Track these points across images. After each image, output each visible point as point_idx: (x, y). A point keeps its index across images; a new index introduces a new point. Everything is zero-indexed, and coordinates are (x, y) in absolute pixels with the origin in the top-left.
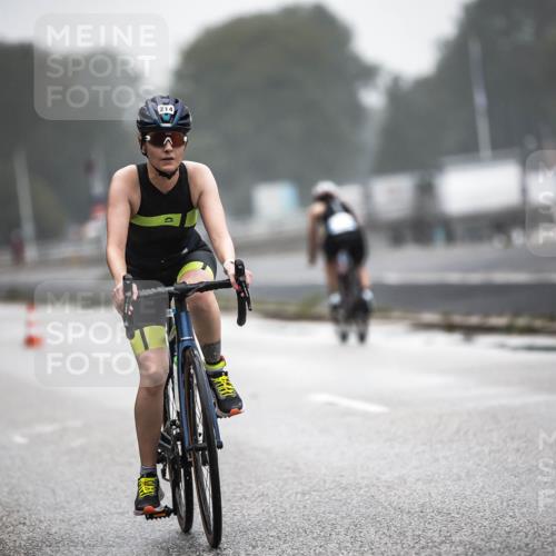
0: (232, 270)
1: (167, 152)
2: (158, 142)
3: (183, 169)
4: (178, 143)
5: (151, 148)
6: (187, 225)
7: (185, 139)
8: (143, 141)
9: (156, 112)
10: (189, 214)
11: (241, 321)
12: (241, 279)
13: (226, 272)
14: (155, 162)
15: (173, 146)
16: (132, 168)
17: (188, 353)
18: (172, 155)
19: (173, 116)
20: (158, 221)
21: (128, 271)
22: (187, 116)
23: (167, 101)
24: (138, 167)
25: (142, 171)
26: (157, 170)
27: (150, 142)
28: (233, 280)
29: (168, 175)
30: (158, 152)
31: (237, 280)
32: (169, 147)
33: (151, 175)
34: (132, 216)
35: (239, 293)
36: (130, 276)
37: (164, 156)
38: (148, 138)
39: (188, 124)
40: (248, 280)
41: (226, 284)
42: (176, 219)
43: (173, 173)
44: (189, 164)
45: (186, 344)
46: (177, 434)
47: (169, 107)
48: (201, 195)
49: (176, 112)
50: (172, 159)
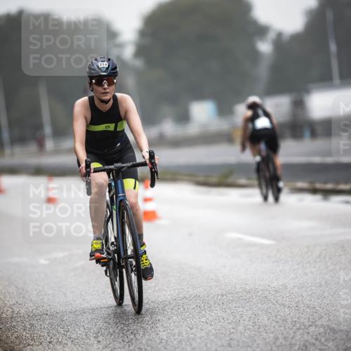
0: (147, 156)
1: (105, 89)
2: (99, 83)
3: (115, 98)
4: (111, 83)
5: (95, 87)
6: (118, 130)
7: (115, 81)
8: (91, 83)
9: (98, 67)
10: (119, 124)
11: (152, 185)
12: (153, 161)
13: (144, 157)
14: (98, 95)
15: (108, 85)
16: (86, 98)
17: (122, 204)
18: (108, 90)
19: (107, 68)
20: (101, 128)
21: (87, 157)
22: (116, 68)
23: (103, 59)
24: (89, 98)
25: (91, 100)
26: (100, 99)
27: (95, 83)
28: (148, 162)
29: (106, 102)
30: (100, 89)
31: (150, 161)
32: (106, 86)
33: (97, 102)
34: (87, 126)
35: (151, 169)
36: (89, 160)
37: (103, 91)
38: (94, 81)
39: (116, 73)
40: (157, 162)
41: (144, 164)
42: (111, 127)
43: (109, 100)
44: (118, 95)
45: (121, 198)
46: (115, 250)
47: (105, 63)
48: (126, 112)
49: (109, 66)
50: (107, 93)
